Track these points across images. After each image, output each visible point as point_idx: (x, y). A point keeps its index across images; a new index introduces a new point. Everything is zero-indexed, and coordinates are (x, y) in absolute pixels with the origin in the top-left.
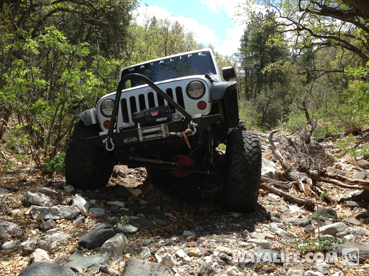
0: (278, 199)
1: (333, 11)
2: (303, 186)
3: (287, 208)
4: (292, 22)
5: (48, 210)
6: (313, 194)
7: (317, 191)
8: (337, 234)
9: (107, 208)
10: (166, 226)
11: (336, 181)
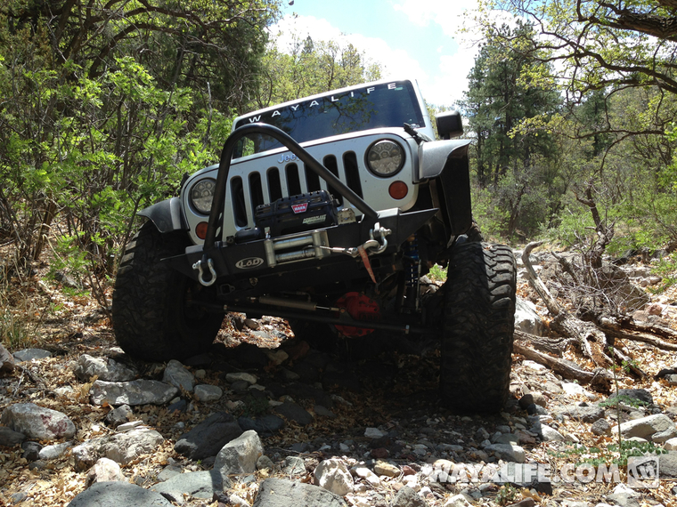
0: (541, 370)
1: (642, 20)
2: (588, 346)
3: (558, 388)
4: (564, 43)
5: (120, 388)
6: (607, 361)
7: (616, 356)
8: (653, 436)
9: (227, 384)
10: (333, 419)
11: (651, 337)
